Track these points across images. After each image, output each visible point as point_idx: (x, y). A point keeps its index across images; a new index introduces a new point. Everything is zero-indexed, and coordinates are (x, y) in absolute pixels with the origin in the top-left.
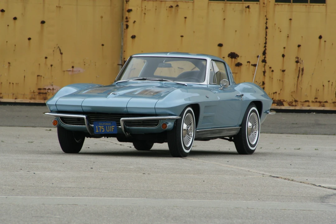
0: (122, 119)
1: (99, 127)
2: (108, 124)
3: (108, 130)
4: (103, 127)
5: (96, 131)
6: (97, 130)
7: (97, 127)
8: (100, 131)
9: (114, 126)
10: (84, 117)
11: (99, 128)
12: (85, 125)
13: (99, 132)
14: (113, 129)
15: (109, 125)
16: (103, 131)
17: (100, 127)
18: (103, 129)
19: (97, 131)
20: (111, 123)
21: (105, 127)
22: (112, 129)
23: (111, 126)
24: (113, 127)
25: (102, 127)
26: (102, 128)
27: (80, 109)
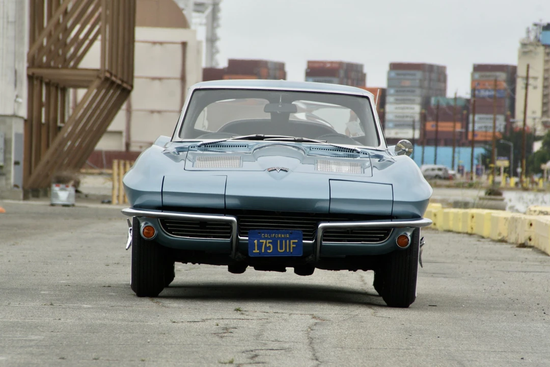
0: (322, 225)
1: (261, 241)
2: (283, 236)
3: (281, 248)
4: (269, 243)
5: (254, 251)
6: (256, 249)
7: (256, 241)
8: (263, 251)
9: (296, 241)
10: (233, 219)
11: (260, 246)
13: (259, 253)
14: (295, 246)
15: (286, 239)
16: (268, 251)
17: (264, 241)
18: (270, 246)
19: (256, 251)
20: (291, 233)
21: (274, 243)
22: (292, 246)
23: (290, 240)
24: (294, 243)
25: (268, 241)
26: (268, 245)
27: (219, 203)
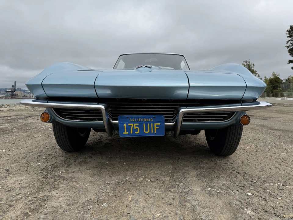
0: (183, 110)
1: (129, 124)
2: (148, 120)
3: (147, 130)
4: (136, 126)
5: (124, 133)
6: (126, 131)
7: (125, 125)
8: (131, 133)
9: (159, 124)
10: (102, 107)
11: (128, 129)
12: (102, 120)
13: (128, 134)
14: (158, 128)
15: (150, 122)
16: (136, 132)
17: (132, 124)
18: (137, 129)
19: (126, 133)
20: (154, 118)
21: (141, 126)
22: (156, 128)
23: (154, 123)
24: (157, 126)
25: (135, 124)
26: (135, 128)
27: (91, 93)
